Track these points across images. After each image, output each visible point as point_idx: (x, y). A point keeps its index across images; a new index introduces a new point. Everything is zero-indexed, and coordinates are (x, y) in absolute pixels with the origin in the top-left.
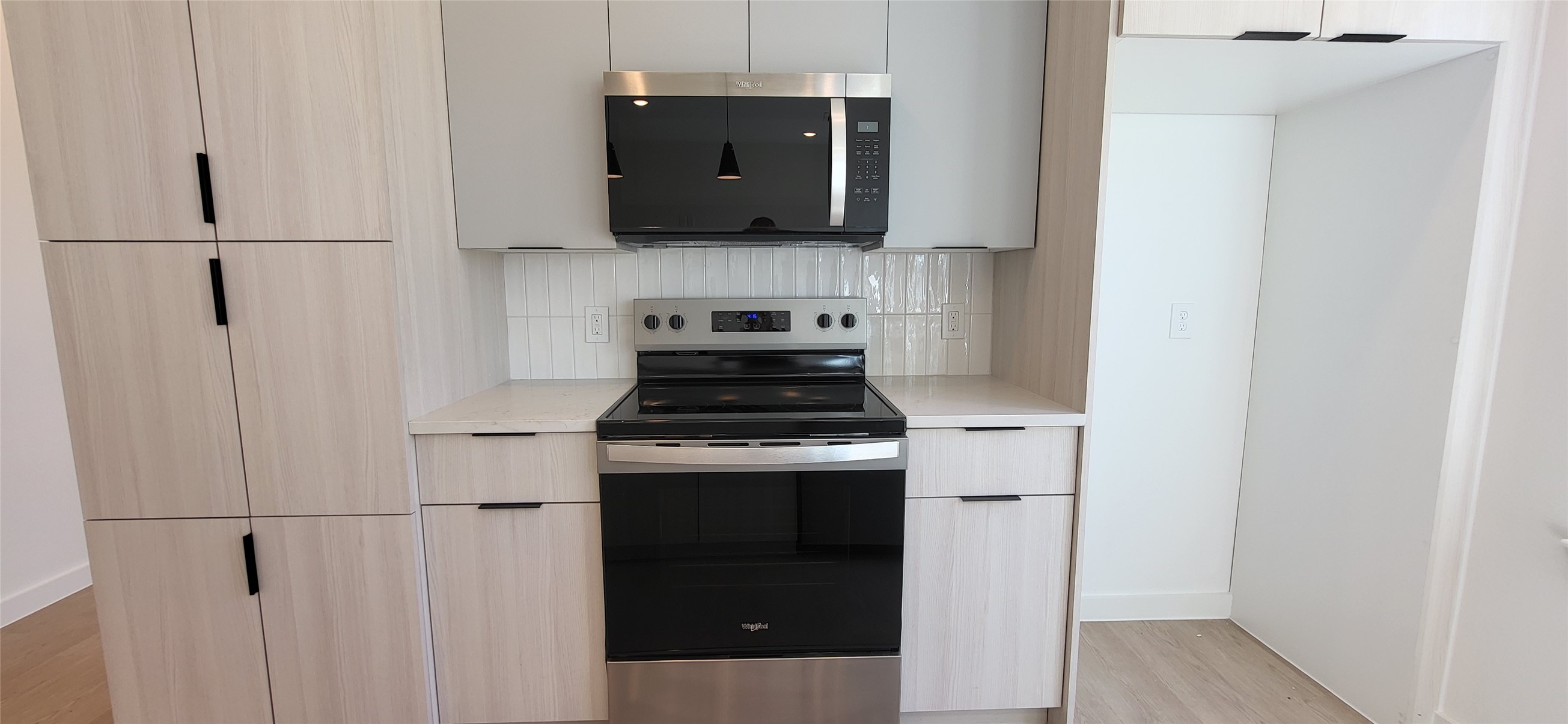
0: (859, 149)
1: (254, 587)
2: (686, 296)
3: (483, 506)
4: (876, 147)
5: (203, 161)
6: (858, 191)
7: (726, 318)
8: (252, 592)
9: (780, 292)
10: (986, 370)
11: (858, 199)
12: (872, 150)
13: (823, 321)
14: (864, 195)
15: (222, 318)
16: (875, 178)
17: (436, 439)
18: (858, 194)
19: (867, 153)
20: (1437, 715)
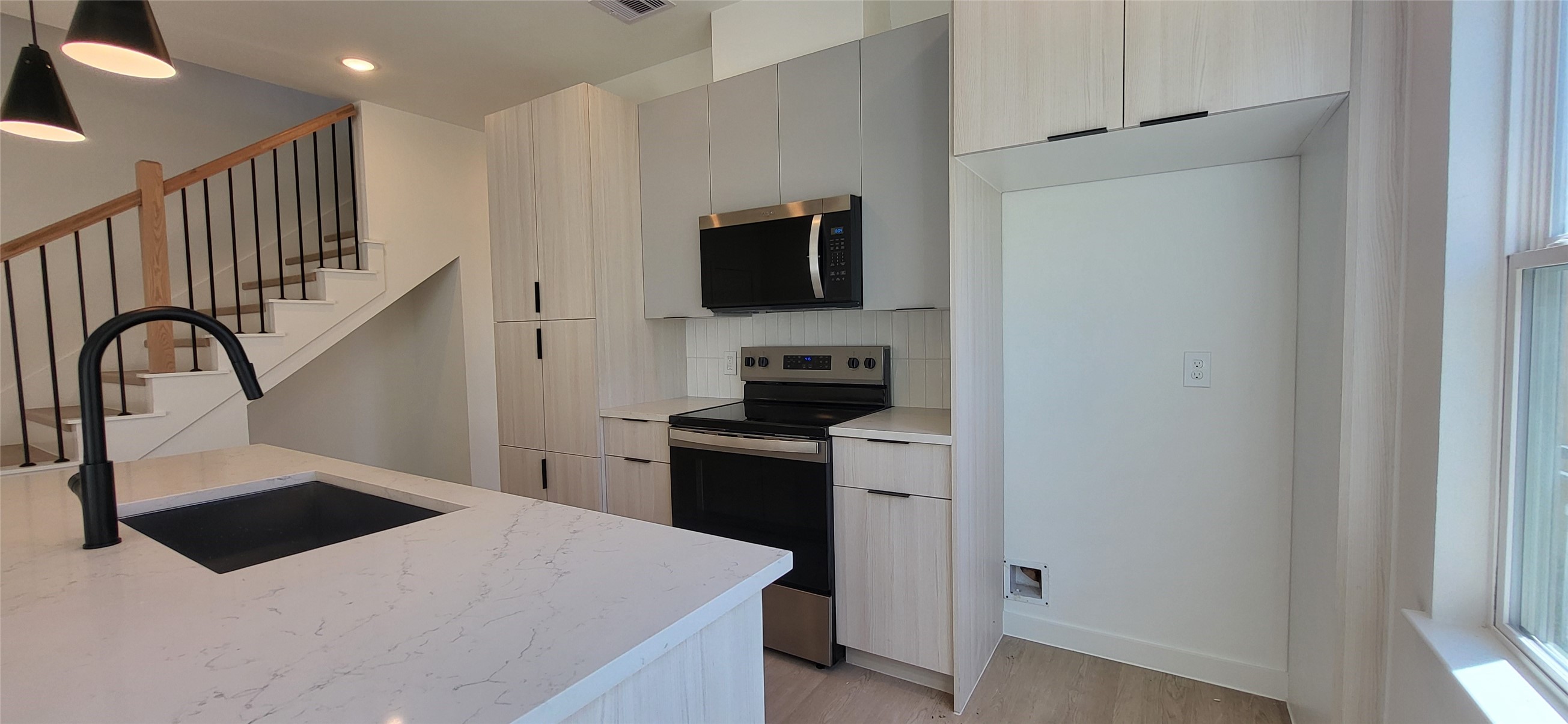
0: (832, 246)
1: (545, 486)
2: (767, 346)
3: (627, 459)
4: (842, 243)
5: (537, 285)
6: (833, 274)
7: (792, 360)
8: (544, 488)
11: (833, 280)
12: (840, 246)
13: (853, 363)
14: (836, 276)
15: (540, 356)
16: (843, 264)
17: (611, 419)
18: (833, 276)
19: (837, 248)
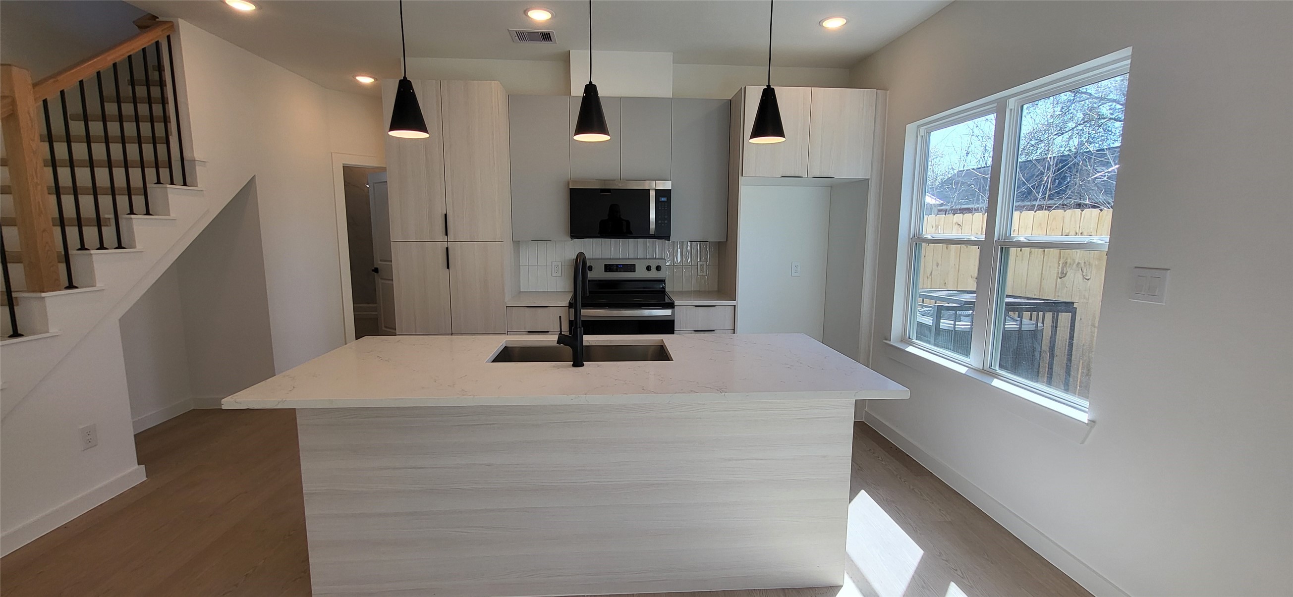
0: (660, 207)
2: (596, 257)
4: (666, 206)
5: (446, 216)
6: (660, 222)
7: (610, 267)
9: (632, 256)
10: (716, 290)
11: (660, 225)
12: (664, 207)
13: (649, 268)
14: (662, 223)
15: (448, 267)
16: (666, 217)
17: (515, 308)
20: (865, 411)
